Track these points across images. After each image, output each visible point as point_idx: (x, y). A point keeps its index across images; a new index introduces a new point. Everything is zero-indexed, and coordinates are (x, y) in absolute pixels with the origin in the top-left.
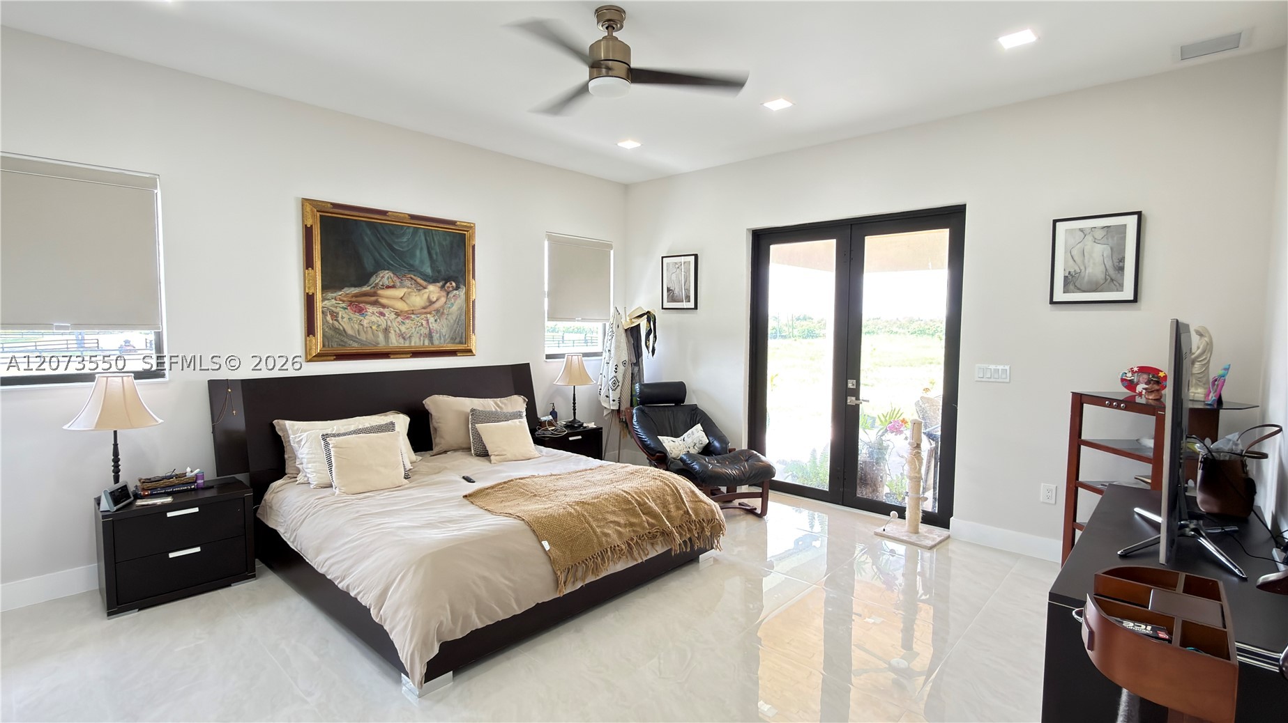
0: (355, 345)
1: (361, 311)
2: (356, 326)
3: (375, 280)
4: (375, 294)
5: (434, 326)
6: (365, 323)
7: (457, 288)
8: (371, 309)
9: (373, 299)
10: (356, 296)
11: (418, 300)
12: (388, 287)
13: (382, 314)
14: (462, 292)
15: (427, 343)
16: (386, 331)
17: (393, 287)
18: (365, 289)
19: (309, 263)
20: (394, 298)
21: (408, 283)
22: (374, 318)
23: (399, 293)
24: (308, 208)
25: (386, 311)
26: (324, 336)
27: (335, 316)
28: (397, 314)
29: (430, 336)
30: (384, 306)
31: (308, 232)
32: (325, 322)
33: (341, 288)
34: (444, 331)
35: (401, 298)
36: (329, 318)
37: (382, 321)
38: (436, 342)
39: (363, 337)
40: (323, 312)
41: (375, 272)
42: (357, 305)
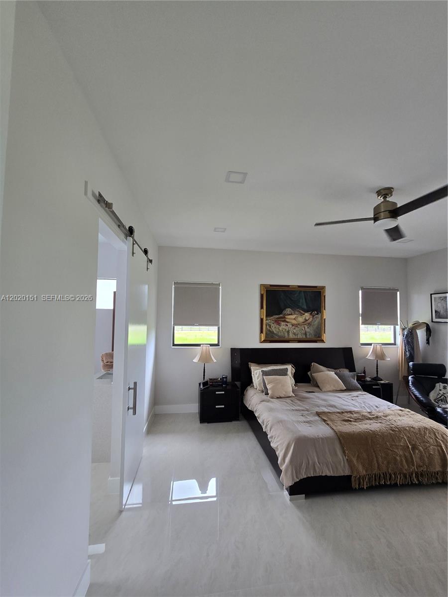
0: (277, 337)
1: (279, 324)
2: (277, 330)
3: (285, 312)
4: (285, 318)
5: (308, 330)
6: (280, 329)
7: (317, 314)
8: (283, 323)
9: (283, 319)
10: (278, 318)
11: (301, 319)
12: (289, 315)
13: (287, 325)
14: (319, 316)
15: (304, 337)
16: (288, 332)
17: (291, 314)
18: (281, 315)
19: (262, 307)
20: (291, 319)
21: (297, 313)
22: (284, 327)
23: (293, 317)
24: (262, 288)
25: (288, 324)
26: (266, 334)
27: (270, 326)
28: (293, 325)
29: (306, 334)
30: (288, 322)
31: (262, 296)
32: (266, 328)
33: (272, 316)
34: (311, 332)
35: (294, 319)
36: (268, 327)
37: (286, 328)
38: (308, 337)
39: (280, 334)
40: (266, 325)
41: (285, 309)
42: (277, 322)
